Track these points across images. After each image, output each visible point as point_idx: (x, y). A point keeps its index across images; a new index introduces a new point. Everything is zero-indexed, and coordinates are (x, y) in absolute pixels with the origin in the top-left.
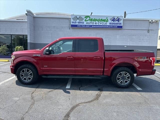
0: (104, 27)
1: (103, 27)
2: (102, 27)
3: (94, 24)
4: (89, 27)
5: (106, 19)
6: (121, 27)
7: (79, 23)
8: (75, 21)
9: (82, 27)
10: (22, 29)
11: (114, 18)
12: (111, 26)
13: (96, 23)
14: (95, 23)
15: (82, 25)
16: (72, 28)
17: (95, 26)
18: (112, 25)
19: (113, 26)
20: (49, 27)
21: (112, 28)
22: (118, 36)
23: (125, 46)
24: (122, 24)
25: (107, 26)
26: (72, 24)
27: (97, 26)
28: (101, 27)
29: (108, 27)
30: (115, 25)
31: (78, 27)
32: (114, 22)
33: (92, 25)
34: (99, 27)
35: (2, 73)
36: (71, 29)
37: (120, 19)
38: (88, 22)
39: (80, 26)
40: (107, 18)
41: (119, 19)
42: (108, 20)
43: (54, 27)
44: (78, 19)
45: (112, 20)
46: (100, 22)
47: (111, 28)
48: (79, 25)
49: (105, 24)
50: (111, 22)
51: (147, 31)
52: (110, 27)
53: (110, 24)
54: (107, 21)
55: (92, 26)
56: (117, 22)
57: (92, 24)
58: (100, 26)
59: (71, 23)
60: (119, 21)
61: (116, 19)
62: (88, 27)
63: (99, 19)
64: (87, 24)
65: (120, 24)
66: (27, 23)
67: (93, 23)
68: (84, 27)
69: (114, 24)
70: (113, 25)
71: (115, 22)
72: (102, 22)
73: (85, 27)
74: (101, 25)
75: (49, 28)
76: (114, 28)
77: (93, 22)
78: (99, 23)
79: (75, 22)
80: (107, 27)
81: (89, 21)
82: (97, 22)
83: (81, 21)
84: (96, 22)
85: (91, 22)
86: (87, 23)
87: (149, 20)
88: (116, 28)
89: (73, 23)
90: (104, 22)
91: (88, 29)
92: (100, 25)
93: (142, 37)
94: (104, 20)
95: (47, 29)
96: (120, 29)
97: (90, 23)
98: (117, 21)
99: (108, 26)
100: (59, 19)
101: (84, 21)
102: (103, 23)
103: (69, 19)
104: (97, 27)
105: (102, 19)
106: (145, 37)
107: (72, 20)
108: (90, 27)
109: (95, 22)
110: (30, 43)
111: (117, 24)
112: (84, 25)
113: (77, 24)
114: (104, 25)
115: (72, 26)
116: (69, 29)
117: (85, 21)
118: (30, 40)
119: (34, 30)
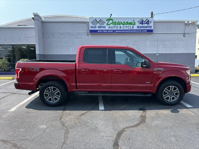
0: (130, 31)
2: (128, 32)
3: (119, 29)
4: (112, 32)
5: (133, 22)
6: (151, 31)
7: (99, 27)
9: (104, 32)
10: (27, 37)
11: (143, 21)
13: (120, 27)
14: (119, 27)
17: (119, 31)
18: (140, 29)
19: (142, 30)
20: (62, 34)
21: (140, 32)
22: (147, 42)
23: (157, 55)
24: (152, 27)
25: (134, 30)
26: (90, 29)
28: (127, 32)
29: (135, 32)
30: (144, 29)
31: (99, 32)
32: (142, 26)
33: (116, 30)
34: (124, 32)
35: (11, 94)
36: (90, 35)
37: (150, 21)
38: (110, 26)
39: (101, 31)
40: (134, 20)
41: (148, 21)
42: (135, 22)
43: (69, 33)
44: (98, 22)
45: (140, 23)
46: (125, 25)
49: (131, 27)
50: (140, 25)
51: (183, 34)
52: (138, 32)
53: (138, 27)
54: (134, 25)
55: (116, 31)
56: (146, 25)
57: (115, 29)
58: (125, 30)
59: (90, 27)
60: (148, 24)
61: (145, 22)
62: (111, 32)
63: (124, 22)
64: (110, 29)
65: (150, 27)
66: (34, 30)
67: (117, 27)
68: (105, 32)
69: (143, 27)
70: (142, 29)
71: (144, 25)
72: (128, 25)
73: (107, 32)
74: (127, 29)
76: (143, 32)
77: (117, 25)
78: (124, 27)
79: (95, 27)
80: (134, 31)
81: (112, 25)
82: (122, 26)
83: (102, 26)
85: (114, 25)
86: (109, 27)
87: (184, 22)
88: (145, 32)
89: (92, 27)
90: (130, 25)
92: (125, 29)
93: (177, 42)
94: (130, 23)
95: (59, 37)
96: (150, 34)
97: (114, 27)
98: (146, 23)
99: (135, 30)
101: (105, 25)
102: (129, 27)
103: (86, 23)
104: (121, 32)
105: (127, 22)
106: (180, 42)
107: (91, 25)
108: (113, 32)
109: (119, 26)
110: (39, 54)
111: (146, 27)
112: (105, 30)
113: (97, 29)
114: (130, 29)
115: (91, 31)
116: (88, 35)
117: (107, 24)
118: (39, 51)
119: (43, 38)
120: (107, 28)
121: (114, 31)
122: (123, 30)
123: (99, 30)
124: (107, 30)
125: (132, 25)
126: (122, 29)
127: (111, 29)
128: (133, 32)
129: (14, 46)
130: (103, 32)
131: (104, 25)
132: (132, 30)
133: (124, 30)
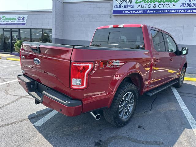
0: (169, 11)
1: (168, 13)
2: (166, 13)
3: (152, 8)
4: (142, 13)
7: (125, 7)
8: (120, 4)
9: (131, 13)
12: (183, 9)
13: (155, 6)
14: (153, 6)
15: (131, 10)
16: (114, 15)
17: (152, 12)
18: (185, 8)
19: (187, 10)
20: (82, 16)
21: (185, 12)
25: (174, 10)
26: (114, 9)
27: (156, 10)
28: (164, 13)
29: (177, 13)
30: (191, 8)
31: (124, 13)
32: (189, 3)
33: (147, 10)
34: (160, 13)
36: (113, 17)
38: (140, 4)
39: (127, 12)
43: (89, 15)
44: (124, 0)
46: (162, 3)
47: (183, 13)
48: (126, 10)
49: (172, 6)
50: (185, 3)
52: (181, 12)
53: (182, 5)
54: (176, 2)
55: (148, 12)
57: (147, 8)
58: (162, 10)
59: (114, 7)
62: (140, 13)
64: (139, 9)
67: (150, 6)
68: (133, 13)
69: (191, 5)
70: (189, 8)
72: (167, 3)
73: (135, 13)
74: (165, 8)
75: (82, 18)
76: (190, 12)
77: (150, 3)
78: (160, 6)
79: (120, 7)
80: (176, 11)
81: (143, 3)
82: (157, 3)
83: (129, 4)
84: (154, 4)
85: (146, 3)
86: (139, 6)
88: (192, 13)
89: (116, 7)
90: (169, 3)
91: (139, 16)
92: (162, 8)
95: (79, 19)
97: (145, 6)
99: (177, 9)
100: (96, 3)
101: (134, 3)
102: (167, 6)
104: (155, 13)
107: (115, 4)
108: (144, 13)
109: (152, 4)
110: (55, 38)
112: (133, 10)
113: (122, 9)
114: (169, 8)
115: (115, 12)
116: (110, 17)
117: (136, 2)
118: (55, 34)
119: (63, 21)
120: (135, 8)
121: (145, 11)
122: (158, 10)
123: (125, 10)
124: (136, 10)
125: (173, 3)
126: (157, 8)
127: (141, 9)
128: (173, 13)
129: (32, 30)
130: (129, 13)
131: (132, 4)
132: (172, 10)
133: (160, 10)
